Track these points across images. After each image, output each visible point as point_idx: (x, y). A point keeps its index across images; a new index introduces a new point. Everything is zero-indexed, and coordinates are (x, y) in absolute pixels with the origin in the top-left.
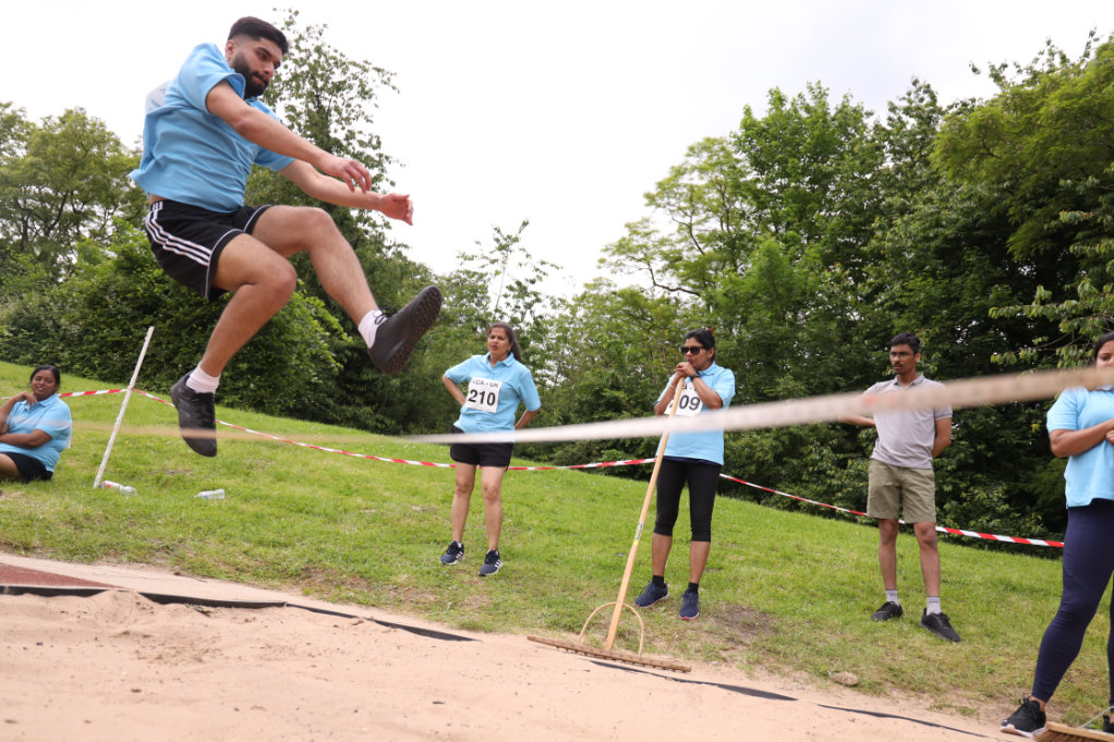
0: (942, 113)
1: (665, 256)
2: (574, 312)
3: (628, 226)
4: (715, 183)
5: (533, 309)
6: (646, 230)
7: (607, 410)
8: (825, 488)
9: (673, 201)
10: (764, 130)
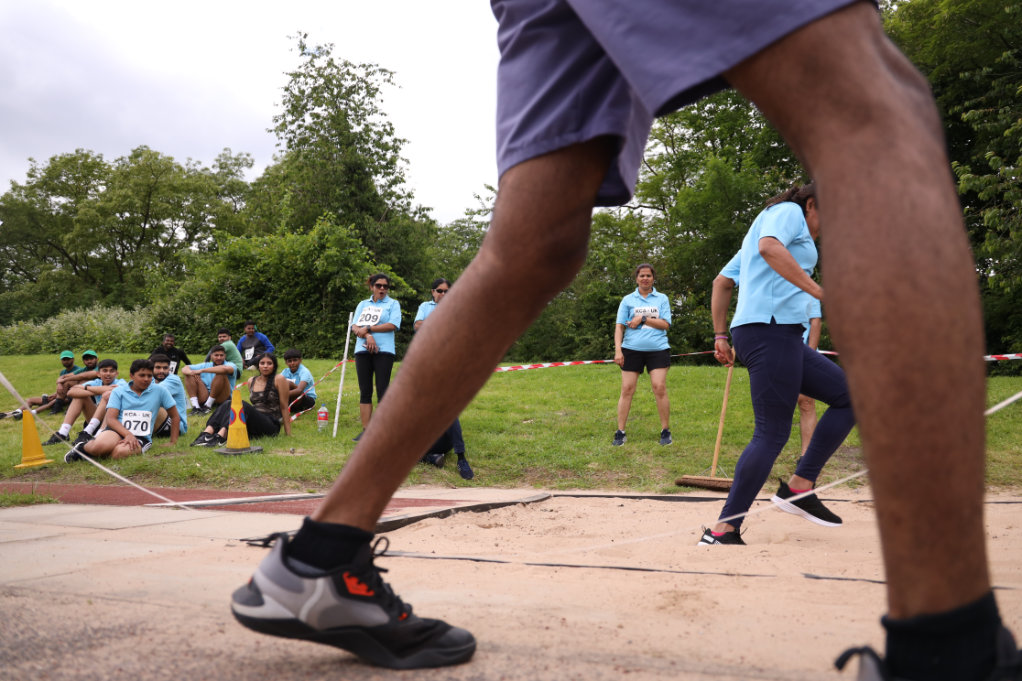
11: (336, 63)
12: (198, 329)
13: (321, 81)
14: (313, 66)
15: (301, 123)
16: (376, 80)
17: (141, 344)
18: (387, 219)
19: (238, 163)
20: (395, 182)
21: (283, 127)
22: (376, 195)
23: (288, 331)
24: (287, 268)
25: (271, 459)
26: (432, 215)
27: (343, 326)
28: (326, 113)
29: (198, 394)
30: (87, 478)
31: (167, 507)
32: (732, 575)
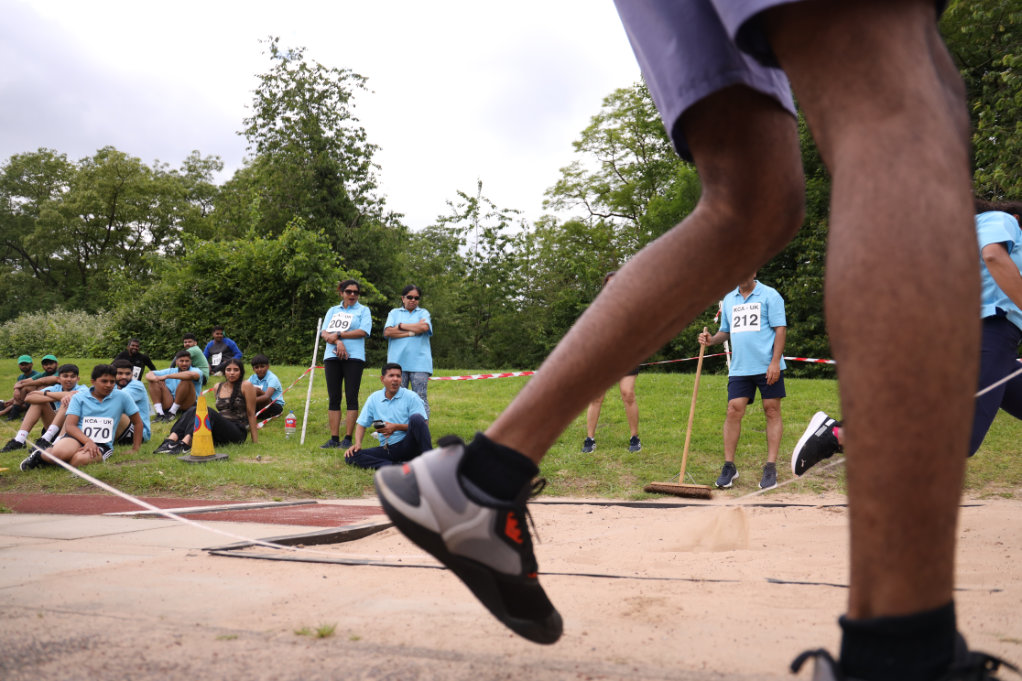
1: (596, 190)
3: (561, 170)
5: (504, 249)
6: (577, 172)
9: (596, 145)
11: (308, 67)
12: (164, 334)
13: (293, 85)
14: (285, 69)
15: (272, 126)
16: (349, 85)
17: (105, 349)
18: (358, 224)
19: (207, 165)
20: (366, 188)
21: (254, 128)
22: (347, 199)
23: (256, 336)
24: (256, 272)
25: (236, 466)
26: (403, 222)
27: (312, 332)
28: (298, 117)
29: (162, 401)
30: (45, 487)
31: (127, 516)
32: (696, 581)
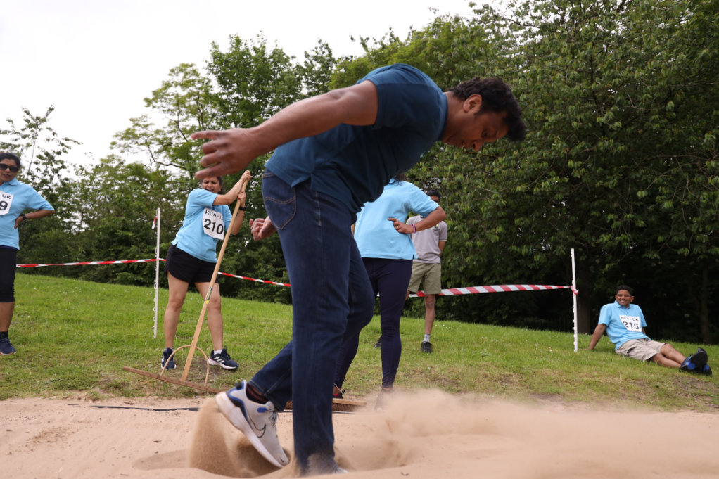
0: (336, 63)
1: (160, 142)
2: (92, 178)
3: (132, 120)
4: (191, 95)
5: (59, 173)
6: (145, 124)
7: (120, 245)
8: (269, 290)
9: (164, 104)
10: (227, 61)
